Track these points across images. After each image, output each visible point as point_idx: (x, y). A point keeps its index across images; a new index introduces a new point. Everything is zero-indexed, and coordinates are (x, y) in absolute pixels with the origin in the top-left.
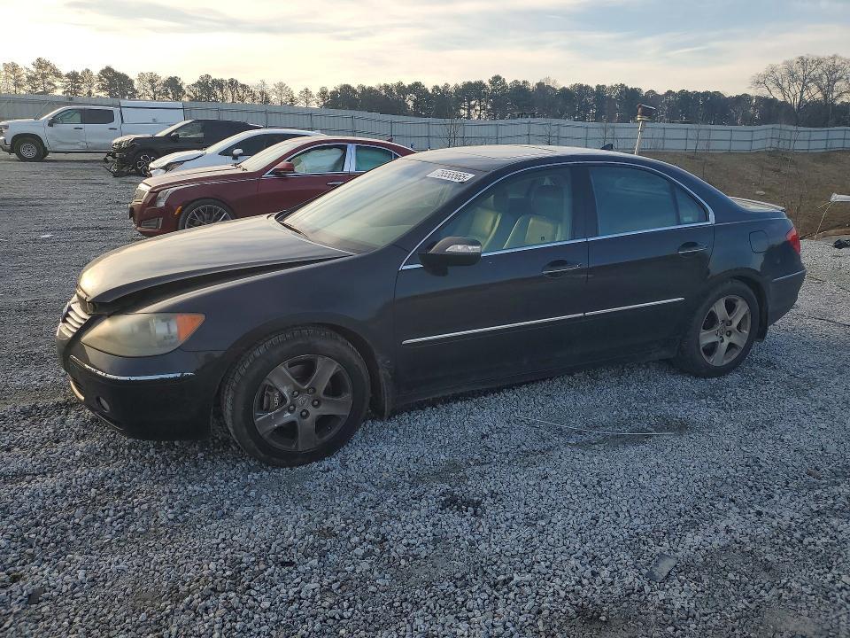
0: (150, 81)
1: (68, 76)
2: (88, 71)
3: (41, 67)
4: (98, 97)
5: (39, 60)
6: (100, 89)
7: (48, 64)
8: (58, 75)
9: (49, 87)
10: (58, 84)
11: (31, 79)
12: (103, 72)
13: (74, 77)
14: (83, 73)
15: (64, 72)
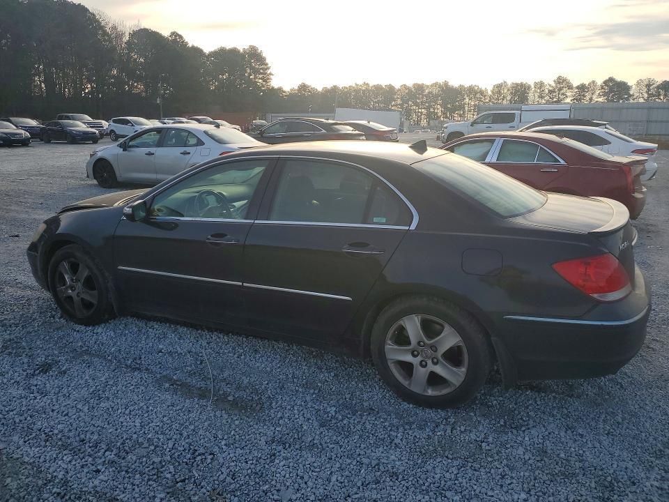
0: (647, 86)
1: (578, 87)
2: (593, 82)
3: (559, 83)
4: (597, 102)
5: (559, 78)
6: (599, 96)
7: (565, 80)
8: (570, 87)
9: (561, 97)
10: (569, 94)
11: (551, 92)
12: (605, 82)
13: (582, 88)
14: (589, 84)
15: (575, 85)
